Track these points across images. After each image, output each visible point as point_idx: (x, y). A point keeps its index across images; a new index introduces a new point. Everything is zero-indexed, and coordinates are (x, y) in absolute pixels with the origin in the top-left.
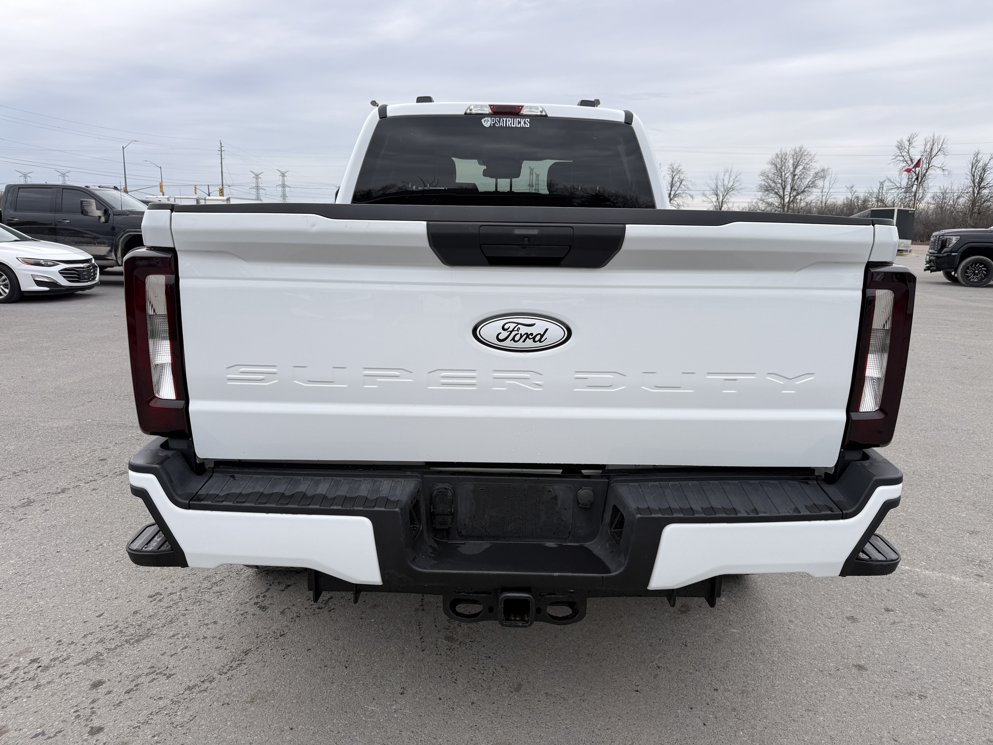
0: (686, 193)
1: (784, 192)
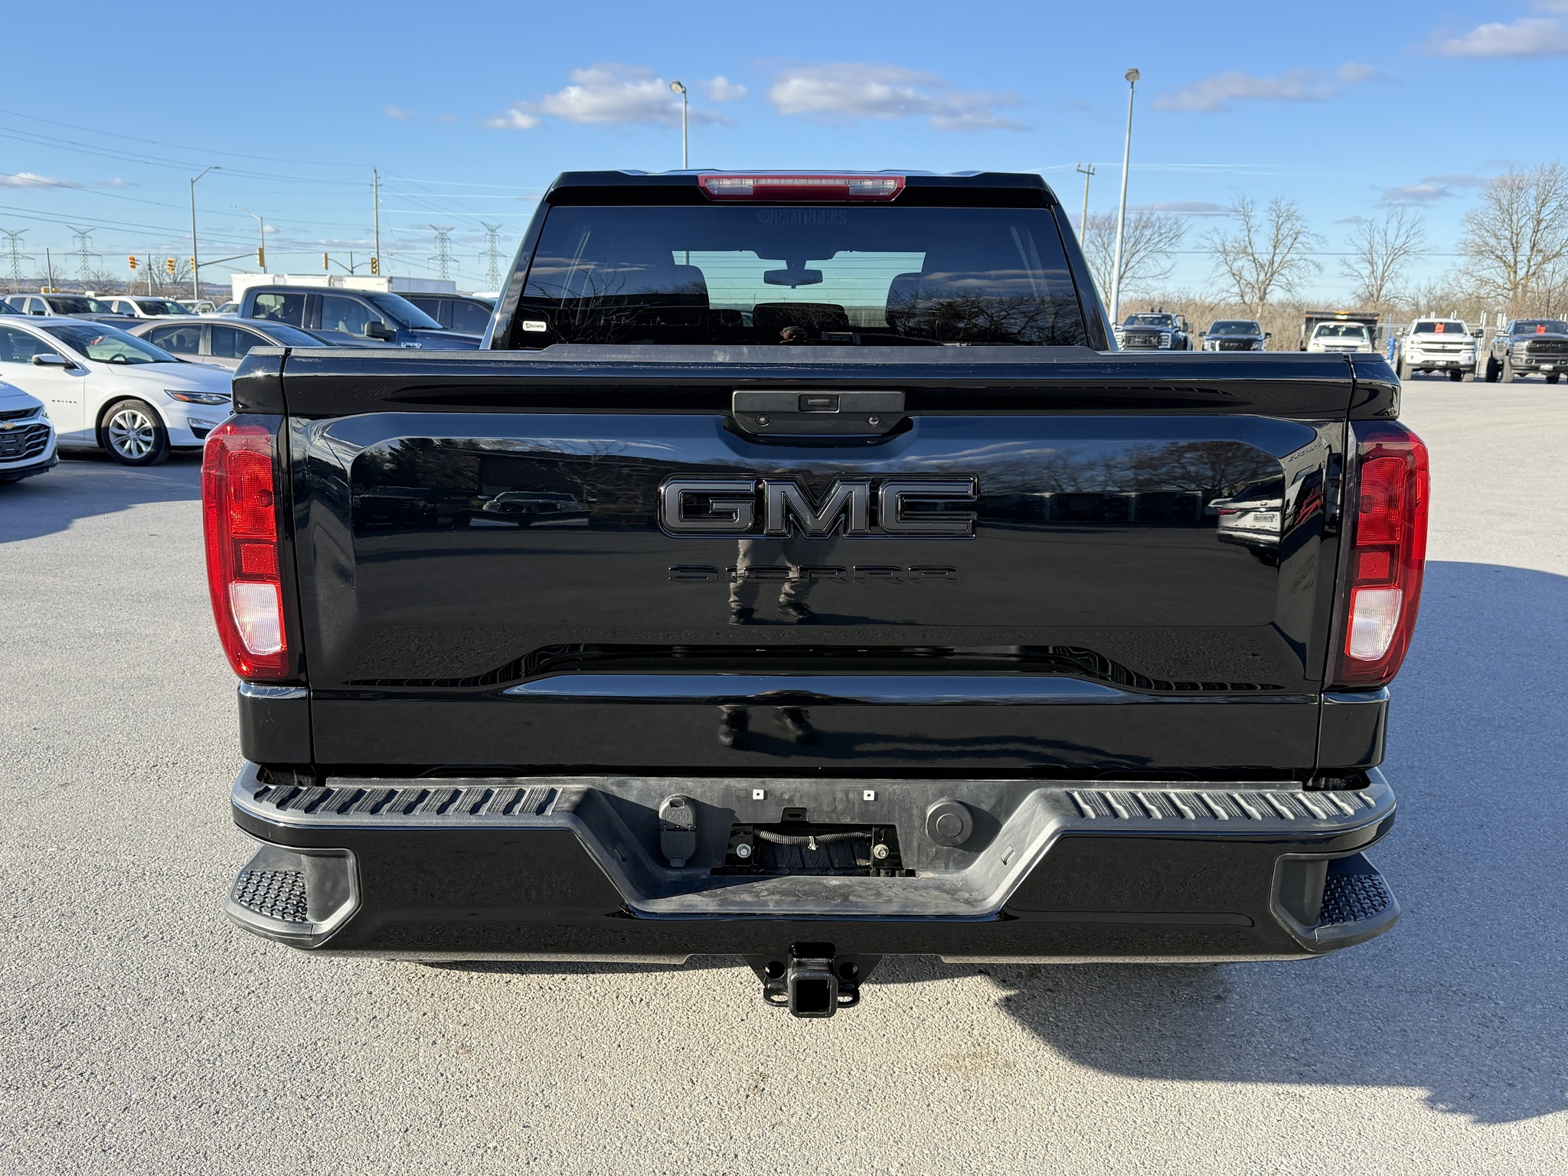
0: (1305, 260)
1: (1515, 258)
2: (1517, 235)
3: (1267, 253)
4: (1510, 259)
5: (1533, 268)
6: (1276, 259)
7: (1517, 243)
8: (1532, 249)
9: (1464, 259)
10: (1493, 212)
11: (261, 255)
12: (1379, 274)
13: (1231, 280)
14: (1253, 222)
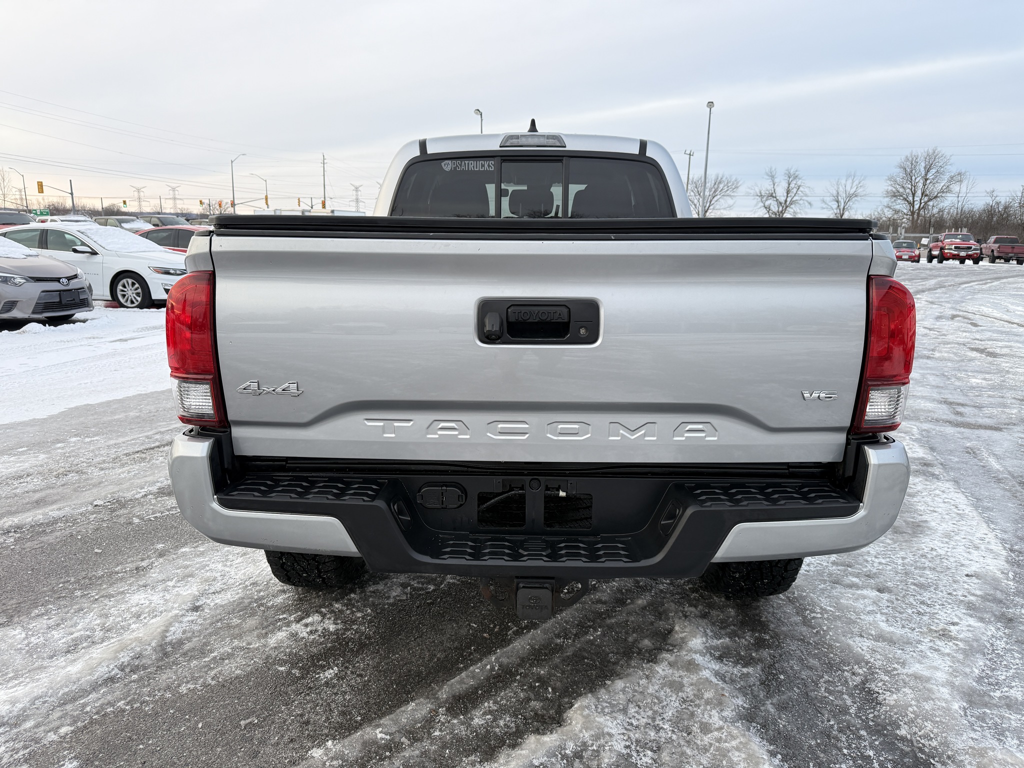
0: (803, 200)
1: (913, 199)
2: (915, 187)
3: (784, 197)
4: (911, 199)
5: (923, 204)
6: (789, 199)
7: (915, 190)
8: (922, 194)
9: (887, 199)
10: (902, 175)
11: (266, 199)
12: (842, 207)
13: (765, 211)
14: (776, 180)
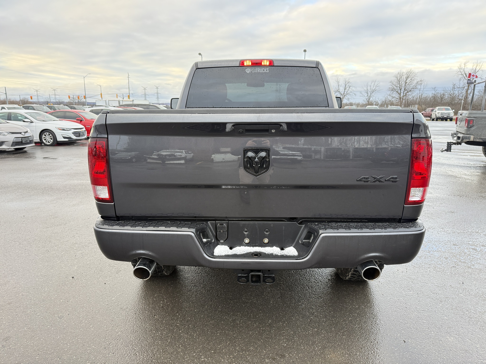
2: (401, 86)
3: (343, 91)
4: (399, 92)
5: (405, 94)
6: (345, 93)
8: (404, 90)
9: (389, 92)
10: (396, 81)
11: (101, 95)
12: (369, 96)
14: (340, 84)
